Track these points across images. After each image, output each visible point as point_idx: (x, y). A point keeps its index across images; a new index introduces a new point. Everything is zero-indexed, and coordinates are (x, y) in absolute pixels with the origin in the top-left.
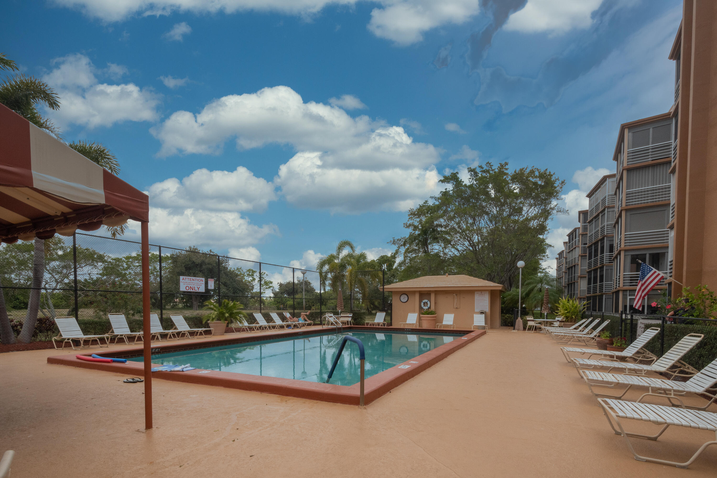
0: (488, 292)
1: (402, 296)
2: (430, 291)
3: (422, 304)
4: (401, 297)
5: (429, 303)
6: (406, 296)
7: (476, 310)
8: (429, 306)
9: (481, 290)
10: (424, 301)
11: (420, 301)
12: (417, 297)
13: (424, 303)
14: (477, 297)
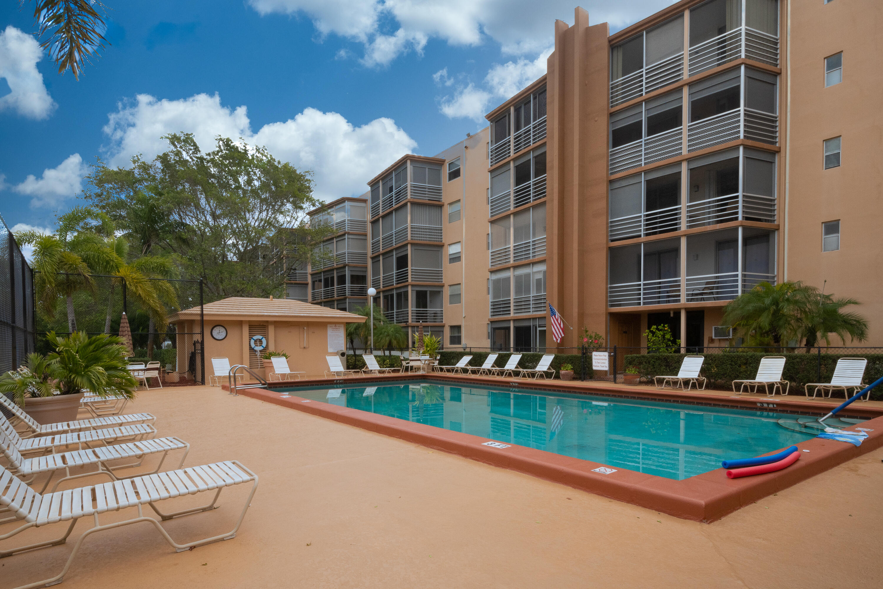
0: (342, 325)
1: (215, 329)
2: (267, 322)
3: (252, 342)
4: (214, 331)
5: (264, 341)
6: (222, 330)
7: (330, 350)
8: (264, 344)
9: (334, 323)
10: (255, 338)
11: (251, 338)
12: (246, 330)
13: (256, 341)
14: (330, 331)
